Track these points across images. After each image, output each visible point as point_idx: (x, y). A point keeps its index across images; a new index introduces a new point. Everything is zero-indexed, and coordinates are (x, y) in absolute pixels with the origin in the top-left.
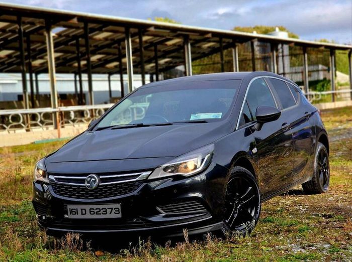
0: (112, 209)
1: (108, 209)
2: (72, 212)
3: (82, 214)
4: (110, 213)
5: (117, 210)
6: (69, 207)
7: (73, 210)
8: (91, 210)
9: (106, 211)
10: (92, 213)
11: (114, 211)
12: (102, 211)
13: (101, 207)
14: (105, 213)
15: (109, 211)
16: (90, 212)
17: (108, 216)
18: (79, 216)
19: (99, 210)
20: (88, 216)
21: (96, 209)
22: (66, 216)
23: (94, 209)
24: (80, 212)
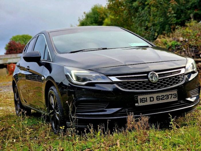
0: (172, 94)
1: (169, 95)
2: (142, 101)
3: (151, 101)
4: (171, 98)
5: (175, 95)
6: (140, 97)
7: (143, 99)
8: (158, 97)
9: (168, 97)
10: (158, 99)
11: (173, 96)
12: (165, 97)
13: (164, 94)
14: (167, 98)
15: (170, 96)
16: (157, 98)
17: (169, 100)
18: (148, 103)
19: (163, 97)
20: (156, 102)
21: (161, 96)
22: (136, 104)
23: (160, 96)
24: (148, 99)
